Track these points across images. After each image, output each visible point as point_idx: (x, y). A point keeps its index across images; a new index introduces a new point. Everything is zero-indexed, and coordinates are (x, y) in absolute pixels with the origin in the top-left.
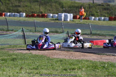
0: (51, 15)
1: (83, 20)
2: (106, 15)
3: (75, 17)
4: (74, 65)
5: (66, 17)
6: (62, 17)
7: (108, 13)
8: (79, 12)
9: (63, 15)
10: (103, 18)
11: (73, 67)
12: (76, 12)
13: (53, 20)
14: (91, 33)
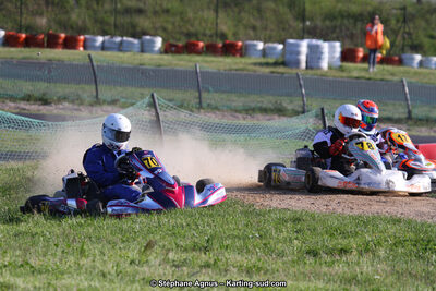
0: (260, 46)
1: (377, 68)
3: (348, 56)
4: (344, 234)
5: (315, 53)
6: (298, 53)
8: (366, 34)
9: (304, 46)
11: (342, 242)
12: (352, 36)
13: (267, 64)
14: (409, 117)
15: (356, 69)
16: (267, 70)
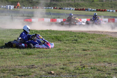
0: (2, 6)
1: (19, 9)
2: (31, 6)
3: (15, 7)
5: (10, 7)
6: (8, 7)
7: (32, 5)
8: (17, 4)
10: (29, 7)
12: (15, 5)
13: (3, 9)
14: (24, 16)
15: (16, 9)
16: (3, 10)
